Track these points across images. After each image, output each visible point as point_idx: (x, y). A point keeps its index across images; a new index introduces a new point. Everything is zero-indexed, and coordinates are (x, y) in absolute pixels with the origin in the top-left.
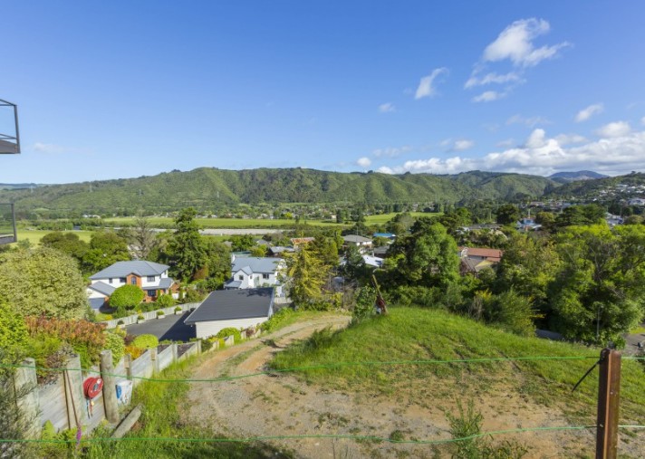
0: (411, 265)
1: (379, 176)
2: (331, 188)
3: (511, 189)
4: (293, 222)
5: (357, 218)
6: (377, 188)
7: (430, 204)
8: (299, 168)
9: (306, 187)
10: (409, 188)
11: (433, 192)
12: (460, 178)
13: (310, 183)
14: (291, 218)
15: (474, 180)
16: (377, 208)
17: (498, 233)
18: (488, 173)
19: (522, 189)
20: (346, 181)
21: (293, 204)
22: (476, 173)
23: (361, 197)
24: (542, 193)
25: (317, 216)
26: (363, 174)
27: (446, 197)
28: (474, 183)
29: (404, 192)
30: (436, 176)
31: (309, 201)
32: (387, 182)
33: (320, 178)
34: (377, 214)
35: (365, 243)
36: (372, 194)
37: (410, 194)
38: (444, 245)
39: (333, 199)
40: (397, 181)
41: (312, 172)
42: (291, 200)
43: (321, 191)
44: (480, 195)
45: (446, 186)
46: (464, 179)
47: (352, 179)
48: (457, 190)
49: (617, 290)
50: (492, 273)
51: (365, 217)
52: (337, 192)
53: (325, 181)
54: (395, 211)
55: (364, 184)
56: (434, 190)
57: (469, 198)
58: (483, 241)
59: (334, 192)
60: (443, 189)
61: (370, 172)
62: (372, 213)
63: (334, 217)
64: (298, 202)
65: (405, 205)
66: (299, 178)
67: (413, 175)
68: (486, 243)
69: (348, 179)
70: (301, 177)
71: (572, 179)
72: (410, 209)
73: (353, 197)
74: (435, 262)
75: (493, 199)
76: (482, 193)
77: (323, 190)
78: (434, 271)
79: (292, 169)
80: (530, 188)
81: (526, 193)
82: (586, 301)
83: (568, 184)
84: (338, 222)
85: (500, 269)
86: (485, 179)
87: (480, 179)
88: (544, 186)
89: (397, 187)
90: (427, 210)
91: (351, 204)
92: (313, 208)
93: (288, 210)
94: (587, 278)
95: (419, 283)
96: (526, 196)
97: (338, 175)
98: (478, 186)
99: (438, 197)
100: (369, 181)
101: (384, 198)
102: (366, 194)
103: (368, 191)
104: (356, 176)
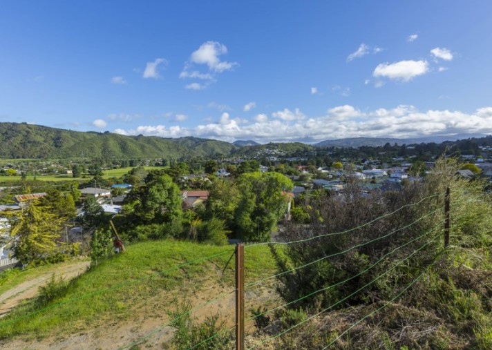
0: (146, 209)
1: (115, 136)
2: (65, 146)
3: (213, 150)
4: (18, 178)
5: (95, 172)
6: (113, 146)
7: (159, 160)
8: (25, 124)
9: (35, 143)
10: (142, 147)
11: (161, 151)
12: (181, 141)
13: (40, 139)
14: (15, 175)
15: (189, 143)
16: (114, 163)
17: (206, 179)
18: (199, 139)
19: (218, 150)
20: (82, 139)
21: (17, 160)
22: (191, 138)
23: (98, 153)
24: (229, 153)
25: (49, 172)
26: (100, 134)
27: (172, 155)
28: (190, 145)
29: (138, 150)
30: (163, 138)
31: (39, 157)
32: (123, 142)
33: (52, 135)
34: (115, 168)
35: (103, 194)
36: (109, 152)
37: (143, 151)
38: (170, 191)
39: (68, 156)
40: (132, 141)
41: (41, 129)
42: (13, 156)
43: (53, 148)
44: (194, 154)
45: (171, 147)
46: (184, 142)
47: (88, 137)
48: (178, 150)
49: (266, 208)
50: (203, 207)
51: (103, 172)
52: (73, 148)
53: (59, 138)
54: (131, 165)
55: (101, 143)
56: (162, 149)
57: (187, 155)
58: (197, 186)
59: (69, 148)
60: (169, 149)
61: (107, 133)
62: (109, 167)
63: (70, 172)
64: (23, 157)
65: (139, 160)
66: (25, 133)
67: (145, 137)
69: (84, 138)
70: (28, 132)
71: (244, 145)
72: (143, 164)
73: (91, 154)
74: (164, 203)
75: (202, 156)
76: (195, 152)
77: (56, 146)
78: (164, 210)
79: (14, 124)
80: (223, 150)
81: (221, 152)
82: (253, 217)
83: (242, 148)
84: (74, 176)
85: (207, 203)
86: (197, 143)
87: (194, 142)
88: (230, 149)
89: (131, 146)
90: (157, 165)
91: (88, 159)
92: (44, 164)
93: (10, 166)
94: (252, 204)
95: (153, 221)
96: (221, 155)
97: (72, 133)
98: (193, 147)
99: (165, 155)
100: (106, 140)
101: (121, 155)
102: (104, 151)
103: (105, 149)
104: (92, 135)
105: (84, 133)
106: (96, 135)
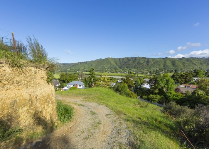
1: (170, 59)
2: (150, 64)
4: (134, 74)
5: (158, 74)
6: (169, 63)
8: (139, 57)
9: (141, 63)
10: (184, 63)
11: (195, 65)
13: (142, 62)
16: (168, 71)
23: (162, 67)
25: (143, 73)
26: (163, 58)
27: (203, 67)
29: (181, 65)
30: (198, 58)
31: (142, 68)
32: (173, 61)
33: (146, 60)
36: (167, 66)
37: (184, 66)
39: (151, 68)
40: (178, 61)
41: (143, 58)
42: (135, 68)
43: (146, 65)
45: (203, 62)
47: (158, 60)
52: (152, 65)
53: (148, 61)
54: (175, 72)
55: (163, 62)
56: (196, 64)
59: (151, 65)
60: (201, 64)
61: (166, 58)
63: (149, 74)
64: (138, 68)
69: (157, 60)
70: (139, 60)
73: (159, 67)
77: (147, 64)
79: (136, 57)
89: (178, 63)
91: (158, 69)
92: (143, 70)
93: (133, 71)
97: (153, 59)
99: (197, 67)
100: (166, 61)
101: (172, 67)
102: (164, 66)
103: (165, 65)
105: (157, 58)
106: (161, 59)
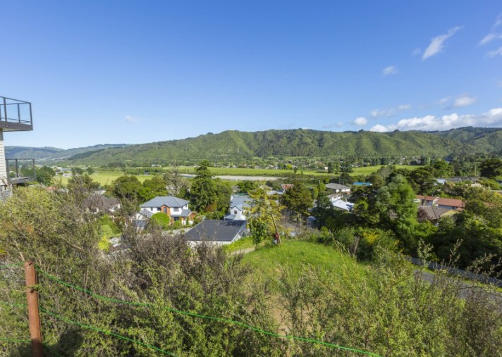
1: (368, 134)
2: (326, 145)
4: (293, 171)
5: (346, 169)
6: (367, 144)
7: (417, 158)
8: (301, 129)
9: (306, 144)
10: (397, 144)
11: (421, 147)
12: (451, 134)
13: (309, 141)
14: (291, 169)
15: (465, 135)
16: (365, 161)
20: (339, 139)
21: (295, 158)
22: (469, 129)
23: (352, 152)
25: (312, 168)
26: (355, 133)
27: (436, 152)
28: (466, 139)
29: (393, 147)
30: (425, 132)
31: (308, 155)
32: (376, 139)
33: (317, 137)
34: (365, 166)
35: (343, 191)
36: (362, 150)
37: (398, 149)
39: (328, 154)
40: (386, 138)
41: (311, 132)
42: (293, 154)
43: (318, 148)
44: (471, 150)
45: (435, 142)
46: (456, 135)
47: (344, 137)
48: (446, 145)
51: (353, 169)
52: (331, 147)
53: (321, 139)
54: (382, 163)
55: (355, 141)
56: (422, 145)
57: (459, 151)
59: (329, 147)
60: (432, 144)
61: (361, 131)
62: (360, 165)
63: (326, 168)
64: (298, 156)
65: (393, 158)
66: (300, 137)
67: (402, 132)
68: (462, 195)
69: (341, 137)
70: (302, 136)
72: (397, 162)
73: (345, 152)
74: (394, 208)
75: (486, 153)
76: (474, 147)
77: (320, 146)
79: (294, 130)
84: (329, 172)
86: (478, 134)
87: (472, 134)
89: (385, 143)
90: (413, 163)
91: (343, 157)
92: (310, 160)
93: (290, 162)
97: (332, 134)
98: (470, 141)
99: (425, 152)
100: (360, 138)
101: (373, 152)
102: (357, 149)
103: (358, 147)
104: (348, 135)
105: (341, 133)
106: (350, 134)
